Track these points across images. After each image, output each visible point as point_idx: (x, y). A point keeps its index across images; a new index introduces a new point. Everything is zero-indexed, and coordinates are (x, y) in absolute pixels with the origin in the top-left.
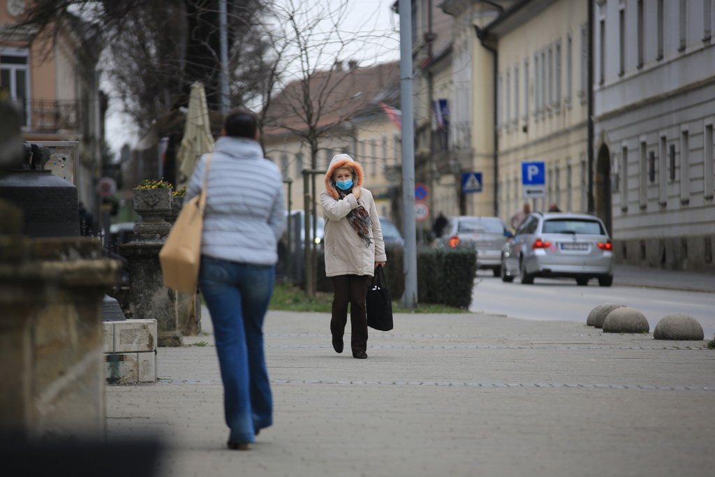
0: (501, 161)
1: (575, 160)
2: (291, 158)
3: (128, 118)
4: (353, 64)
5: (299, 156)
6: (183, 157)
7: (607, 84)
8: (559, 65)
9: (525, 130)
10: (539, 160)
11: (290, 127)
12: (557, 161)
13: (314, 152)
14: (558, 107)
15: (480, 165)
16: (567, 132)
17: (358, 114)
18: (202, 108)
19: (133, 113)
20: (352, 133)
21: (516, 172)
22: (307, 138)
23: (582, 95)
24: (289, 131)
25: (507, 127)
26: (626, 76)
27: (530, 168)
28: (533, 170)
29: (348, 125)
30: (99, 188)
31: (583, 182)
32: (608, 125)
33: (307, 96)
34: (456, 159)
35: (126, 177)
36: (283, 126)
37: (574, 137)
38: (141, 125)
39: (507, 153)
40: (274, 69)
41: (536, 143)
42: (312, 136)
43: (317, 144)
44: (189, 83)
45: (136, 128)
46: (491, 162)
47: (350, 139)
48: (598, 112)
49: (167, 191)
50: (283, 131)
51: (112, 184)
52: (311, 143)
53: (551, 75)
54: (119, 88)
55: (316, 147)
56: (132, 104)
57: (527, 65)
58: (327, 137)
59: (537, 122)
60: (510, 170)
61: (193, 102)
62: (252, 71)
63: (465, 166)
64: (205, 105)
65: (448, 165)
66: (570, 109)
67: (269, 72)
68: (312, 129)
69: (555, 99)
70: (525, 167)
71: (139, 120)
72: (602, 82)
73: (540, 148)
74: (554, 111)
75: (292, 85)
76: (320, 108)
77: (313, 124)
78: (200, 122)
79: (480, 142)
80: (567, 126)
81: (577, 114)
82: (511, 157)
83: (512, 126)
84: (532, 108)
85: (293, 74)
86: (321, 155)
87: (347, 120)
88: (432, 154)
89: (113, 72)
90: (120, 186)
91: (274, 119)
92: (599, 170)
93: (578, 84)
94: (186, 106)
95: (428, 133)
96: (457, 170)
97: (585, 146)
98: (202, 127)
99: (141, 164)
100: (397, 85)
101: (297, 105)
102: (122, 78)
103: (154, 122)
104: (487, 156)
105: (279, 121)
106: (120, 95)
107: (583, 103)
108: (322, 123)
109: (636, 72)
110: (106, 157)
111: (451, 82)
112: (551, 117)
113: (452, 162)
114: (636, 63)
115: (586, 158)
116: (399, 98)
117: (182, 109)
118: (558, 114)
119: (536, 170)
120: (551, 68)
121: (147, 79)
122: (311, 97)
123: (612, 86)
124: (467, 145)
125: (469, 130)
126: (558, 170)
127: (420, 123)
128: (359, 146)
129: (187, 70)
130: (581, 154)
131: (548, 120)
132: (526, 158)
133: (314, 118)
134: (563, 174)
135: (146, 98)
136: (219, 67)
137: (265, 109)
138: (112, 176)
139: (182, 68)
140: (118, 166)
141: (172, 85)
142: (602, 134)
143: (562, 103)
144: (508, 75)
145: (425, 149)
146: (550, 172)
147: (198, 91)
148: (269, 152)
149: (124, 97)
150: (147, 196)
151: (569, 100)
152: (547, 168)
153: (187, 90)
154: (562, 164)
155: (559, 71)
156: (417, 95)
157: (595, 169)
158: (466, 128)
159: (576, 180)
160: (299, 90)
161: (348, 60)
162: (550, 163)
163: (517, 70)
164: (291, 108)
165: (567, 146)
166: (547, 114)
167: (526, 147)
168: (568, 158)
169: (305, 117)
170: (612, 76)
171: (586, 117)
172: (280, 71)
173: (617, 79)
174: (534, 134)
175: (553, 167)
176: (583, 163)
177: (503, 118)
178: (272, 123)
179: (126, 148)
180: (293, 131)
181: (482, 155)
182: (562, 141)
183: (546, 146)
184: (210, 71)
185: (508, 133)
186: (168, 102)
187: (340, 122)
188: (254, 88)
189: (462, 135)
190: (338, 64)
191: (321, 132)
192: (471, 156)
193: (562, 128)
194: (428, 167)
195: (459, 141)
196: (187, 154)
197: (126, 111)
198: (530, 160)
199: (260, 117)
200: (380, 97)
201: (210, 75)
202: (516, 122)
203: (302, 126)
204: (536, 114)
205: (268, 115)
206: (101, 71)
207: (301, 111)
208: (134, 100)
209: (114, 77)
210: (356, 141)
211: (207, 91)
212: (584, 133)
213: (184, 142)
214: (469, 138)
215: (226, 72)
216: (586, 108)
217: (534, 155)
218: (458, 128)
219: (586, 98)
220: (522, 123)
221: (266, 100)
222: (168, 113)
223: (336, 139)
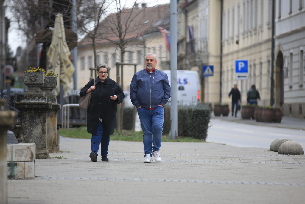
0: (224, 59)
1: (264, 60)
2: (110, 56)
3: (21, 32)
4: (144, 5)
5: (114, 55)
6: (51, 54)
7: (282, 18)
8: (256, 7)
9: (237, 42)
10: (245, 59)
11: (110, 39)
12: (255, 60)
13: (123, 53)
14: (256, 31)
15: (212, 61)
16: (260, 44)
17: (146, 33)
18: (61, 28)
19: (23, 30)
20: (143, 43)
21: (232, 66)
22: (119, 45)
23: (269, 24)
24: (109, 41)
25: (228, 41)
26: (293, 14)
27: (240, 64)
28: (241, 65)
29: (141, 38)
30: (4, 71)
31: (269, 71)
32: (282, 41)
33: (119, 23)
34: (199, 58)
35: (19, 65)
36: (106, 39)
37: (264, 47)
38: (28, 37)
39: (227, 55)
40: (102, 7)
41: (243, 50)
42: (121, 44)
43: (124, 48)
44: (54, 14)
45: (25, 38)
46: (218, 60)
47: (142, 46)
48: (278, 33)
49: (42, 73)
50: (106, 41)
51: (11, 68)
52: (121, 48)
53: (252, 13)
54: (16, 16)
55: (124, 50)
56: (23, 25)
57: (239, 7)
58: (130, 45)
59: (244, 38)
60: (229, 64)
61: (56, 25)
62: (89, 8)
63: (205, 61)
64: (63, 26)
65: (195, 61)
66: (262, 31)
67: (98, 9)
68: (122, 40)
69: (254, 26)
70: (237, 63)
71: (27, 34)
72: (280, 17)
73: (245, 53)
74: (253, 32)
75: (111, 16)
76: (126, 29)
77: (122, 37)
78: (60, 36)
79: (213, 49)
80: (260, 41)
81: (266, 35)
82: (230, 57)
83: (230, 41)
84: (242, 31)
85: (112, 10)
86: (126, 55)
87: (141, 36)
88: (186, 55)
89: (13, 7)
90: (15, 70)
91: (101, 34)
92: (277, 66)
93: (267, 18)
94: (53, 27)
95: (184, 43)
96: (200, 64)
97: (270, 52)
98: (61, 38)
99: (27, 58)
100: (168, 17)
101: (114, 27)
102: (18, 10)
103: (35, 35)
104: (216, 57)
105: (104, 36)
106: (17, 20)
107: (269, 29)
108: (127, 37)
109: (298, 12)
110: (8, 54)
111: (198, 16)
112: (251, 36)
113: (197, 60)
114: (298, 7)
115: (270, 59)
116: (169, 24)
117: (51, 28)
118: (255, 34)
119: (243, 65)
120: (252, 9)
121: (31, 11)
122: (122, 23)
123: (284, 19)
124: (205, 50)
125: (207, 42)
126: (255, 65)
127: (180, 38)
128: (147, 50)
129: (53, 7)
130: (268, 57)
131: (250, 37)
132: (238, 58)
133: (123, 34)
134: (258, 67)
135: (31, 22)
136: (71, 5)
137: (96, 29)
138: (11, 64)
139: (51, 6)
140: (15, 59)
141: (45, 14)
142: (279, 46)
143: (258, 28)
144: (229, 12)
145: (183, 52)
146: (251, 66)
147: (59, 18)
148: (98, 53)
149: (19, 21)
150: (31, 76)
151: (261, 27)
152: (249, 64)
153: (54, 18)
154: (257, 62)
155: (256, 11)
156: (179, 23)
157: (275, 65)
158: (205, 41)
159: (265, 71)
160: (115, 18)
161: (142, 3)
162: (251, 61)
163: (233, 10)
164: (110, 29)
165: (260, 52)
166: (249, 34)
167: (237, 52)
168: (261, 58)
169: (118, 34)
170: (285, 14)
171: (271, 36)
172: (105, 8)
173: (288, 16)
174: (242, 45)
175: (252, 63)
176: (269, 61)
177: (225, 36)
178: (100, 37)
179: (19, 49)
180: (111, 41)
181: (213, 56)
182: (257, 49)
183: (249, 52)
184: (66, 8)
185: (228, 44)
186: (43, 24)
187: (137, 37)
188: (90, 17)
189: (203, 45)
190: (136, 5)
191: (127, 42)
192: (208, 56)
193: (257, 42)
194: (184, 62)
195: (201, 48)
196: (53, 53)
197: (20, 28)
198: (240, 59)
199: (93, 33)
200: (159, 23)
201: (66, 10)
202: (233, 39)
203: (116, 39)
204: (243, 34)
205: (97, 32)
206: (6, 6)
207: (116, 31)
208: (24, 23)
209: (13, 10)
210: (145, 47)
211: (64, 19)
212: (270, 45)
213: (51, 46)
214: (207, 46)
215: (75, 8)
216: (271, 31)
217: (242, 57)
218: (201, 41)
219: (271, 26)
220: (236, 39)
221: (96, 24)
222: (43, 30)
223: (134, 46)
